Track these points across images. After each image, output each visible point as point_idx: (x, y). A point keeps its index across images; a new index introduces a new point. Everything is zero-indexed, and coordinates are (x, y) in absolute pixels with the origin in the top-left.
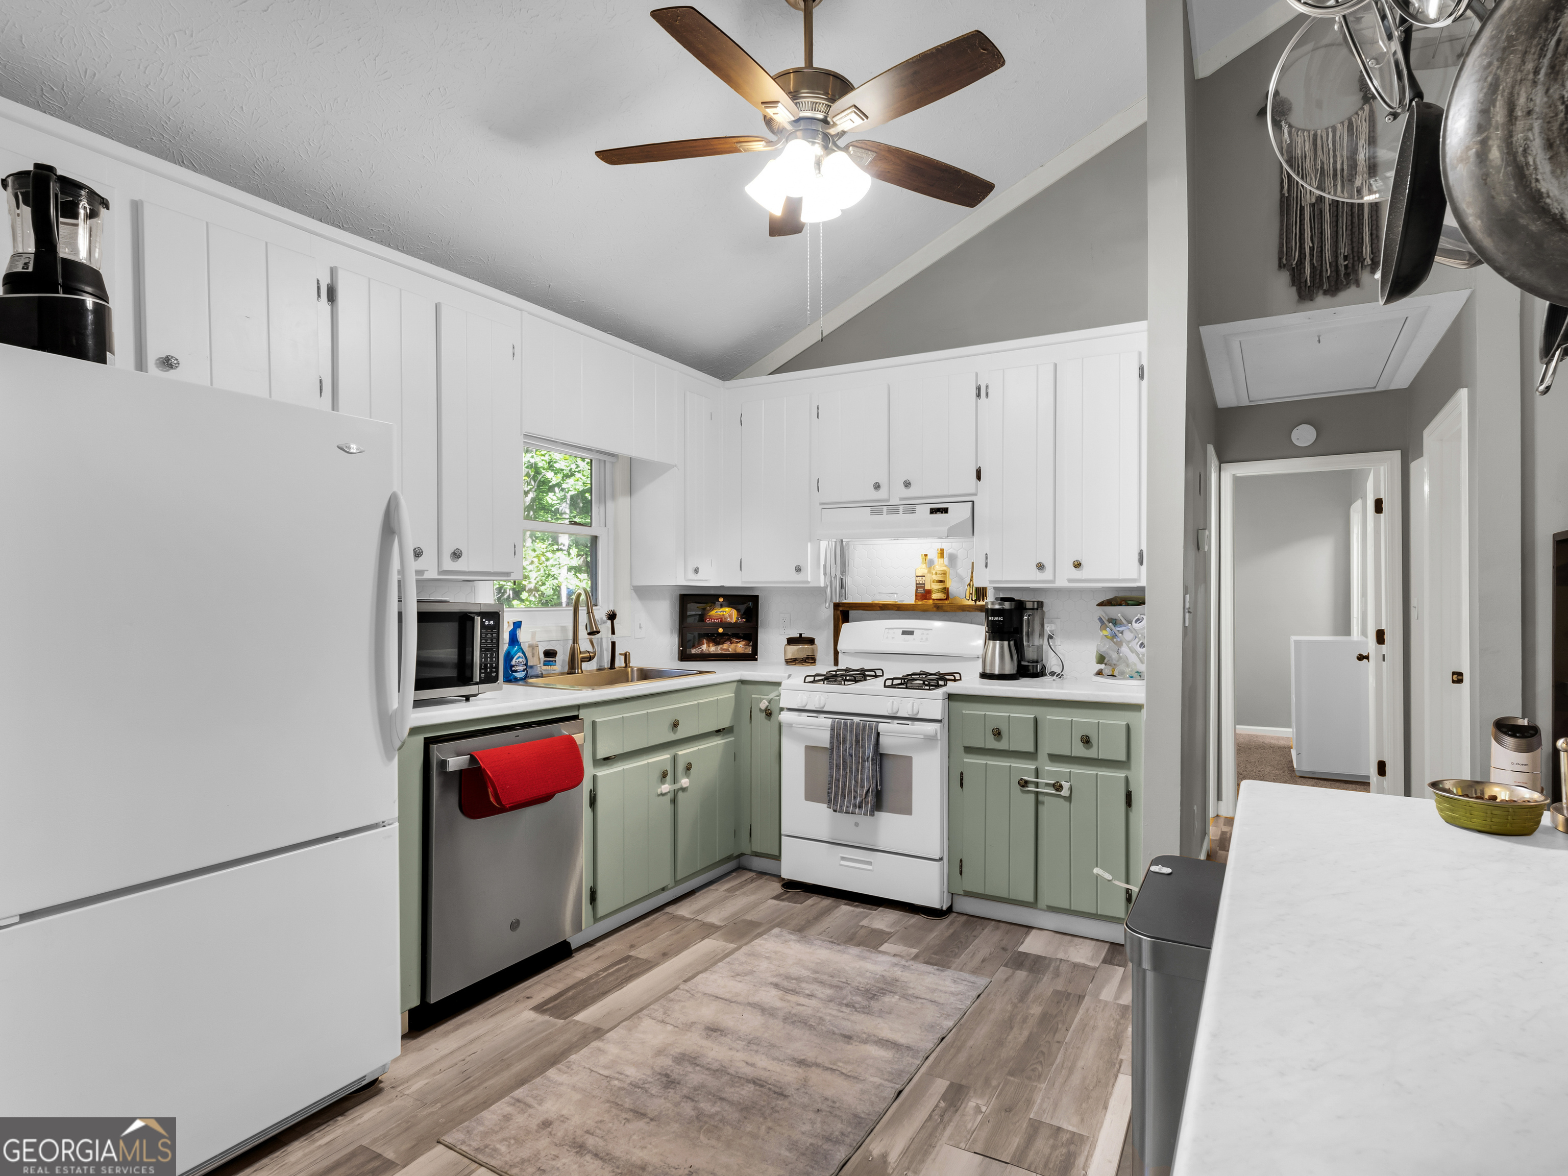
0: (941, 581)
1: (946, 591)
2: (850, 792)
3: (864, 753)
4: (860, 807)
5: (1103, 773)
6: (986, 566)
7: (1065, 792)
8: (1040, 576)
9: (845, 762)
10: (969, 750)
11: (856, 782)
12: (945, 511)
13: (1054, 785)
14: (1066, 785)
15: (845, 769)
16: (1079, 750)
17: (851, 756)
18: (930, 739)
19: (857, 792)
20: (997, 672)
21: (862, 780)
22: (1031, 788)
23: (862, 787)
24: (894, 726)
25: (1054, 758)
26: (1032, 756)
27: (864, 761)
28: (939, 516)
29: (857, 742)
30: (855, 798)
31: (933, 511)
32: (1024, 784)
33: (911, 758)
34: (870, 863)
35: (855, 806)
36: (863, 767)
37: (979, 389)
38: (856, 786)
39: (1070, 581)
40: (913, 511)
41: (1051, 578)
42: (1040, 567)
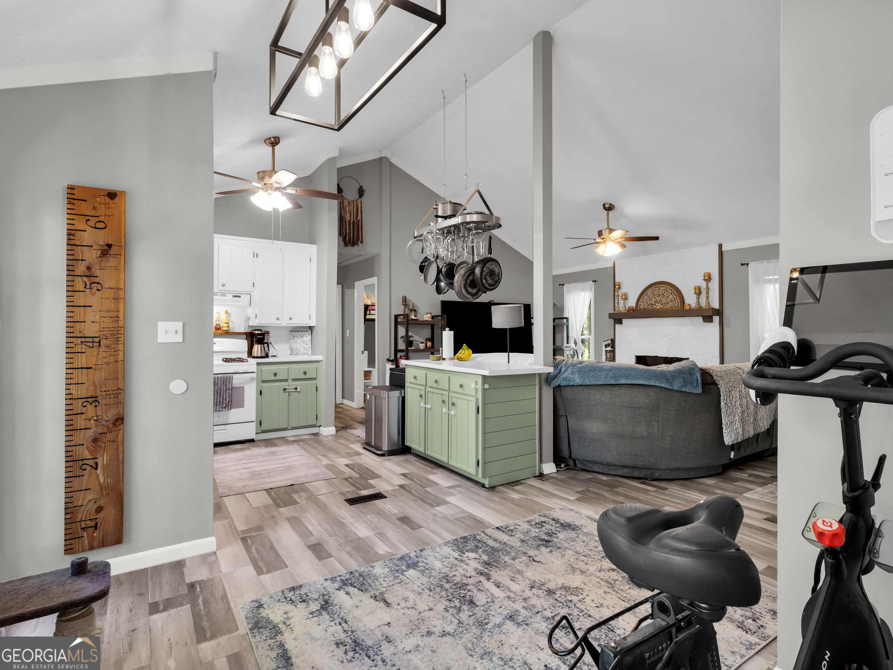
0: (227, 323)
1: (228, 327)
2: (220, 403)
3: (226, 387)
4: (225, 408)
5: (309, 382)
6: (256, 318)
7: (298, 390)
8: (277, 322)
9: (217, 392)
10: (263, 382)
11: (223, 398)
12: (240, 297)
13: (295, 388)
14: (299, 388)
15: (217, 395)
16: (303, 376)
17: (221, 389)
18: (252, 379)
19: (223, 403)
20: (259, 356)
21: (226, 397)
22: (287, 391)
23: (226, 400)
24: (237, 375)
25: (294, 380)
26: (286, 380)
27: (226, 390)
28: (237, 298)
29: (224, 383)
30: (222, 405)
31: (234, 296)
32: (285, 389)
33: (243, 387)
34: (226, 429)
35: (222, 408)
36: (226, 393)
37: (254, 253)
38: (223, 400)
39: (287, 324)
40: (225, 296)
41: (281, 323)
42: (278, 319)
